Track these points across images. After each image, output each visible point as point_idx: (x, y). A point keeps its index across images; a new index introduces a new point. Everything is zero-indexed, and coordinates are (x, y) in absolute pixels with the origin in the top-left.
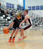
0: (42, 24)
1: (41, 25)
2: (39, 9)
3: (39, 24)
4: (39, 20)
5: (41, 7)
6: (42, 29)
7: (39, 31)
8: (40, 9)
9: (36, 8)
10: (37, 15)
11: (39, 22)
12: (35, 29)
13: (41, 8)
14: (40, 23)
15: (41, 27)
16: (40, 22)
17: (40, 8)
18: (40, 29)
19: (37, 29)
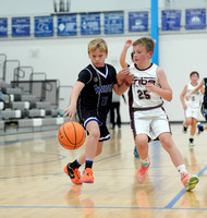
0: (43, 112)
1: (37, 122)
2: (26, 33)
3: (25, 115)
4: (30, 92)
5: (36, 25)
6: (44, 141)
7: (28, 155)
8: (32, 36)
9: (14, 29)
10: (18, 69)
11: (27, 105)
12: (7, 143)
13: (36, 30)
14: (32, 112)
15: (41, 129)
16: (33, 106)
17: (32, 27)
18: (32, 139)
19: (19, 144)
